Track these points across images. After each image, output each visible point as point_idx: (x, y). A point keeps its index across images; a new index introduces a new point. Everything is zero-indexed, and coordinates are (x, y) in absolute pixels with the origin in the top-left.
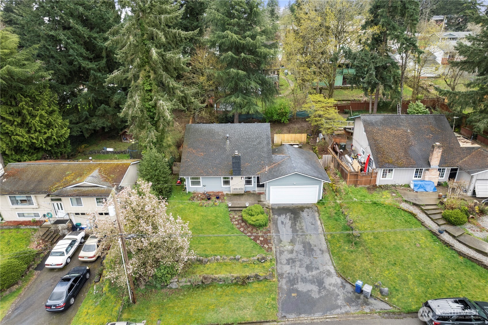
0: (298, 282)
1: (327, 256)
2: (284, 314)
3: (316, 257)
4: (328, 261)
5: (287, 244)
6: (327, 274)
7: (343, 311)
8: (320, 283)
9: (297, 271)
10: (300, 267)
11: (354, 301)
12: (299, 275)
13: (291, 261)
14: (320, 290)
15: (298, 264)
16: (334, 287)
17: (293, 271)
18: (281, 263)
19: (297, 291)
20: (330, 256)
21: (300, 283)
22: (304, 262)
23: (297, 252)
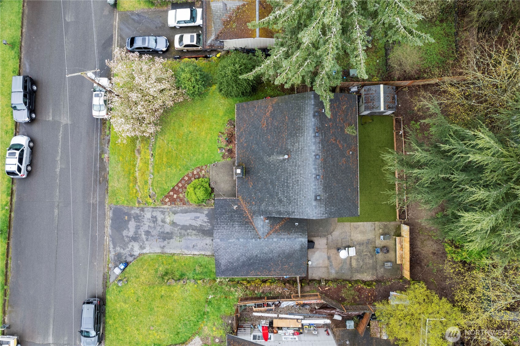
0: (136, 222)
1: (159, 250)
2: (112, 209)
3: (158, 241)
4: (153, 249)
5: (172, 218)
6: (142, 246)
7: (111, 249)
8: (135, 239)
9: (145, 223)
10: (149, 226)
11: (118, 259)
12: (142, 224)
13: (154, 219)
14: (129, 237)
15: (152, 225)
16: (131, 248)
17: (145, 220)
18: (153, 211)
19: (129, 220)
20: (158, 253)
21: (136, 223)
22: (153, 230)
23: (163, 226)
